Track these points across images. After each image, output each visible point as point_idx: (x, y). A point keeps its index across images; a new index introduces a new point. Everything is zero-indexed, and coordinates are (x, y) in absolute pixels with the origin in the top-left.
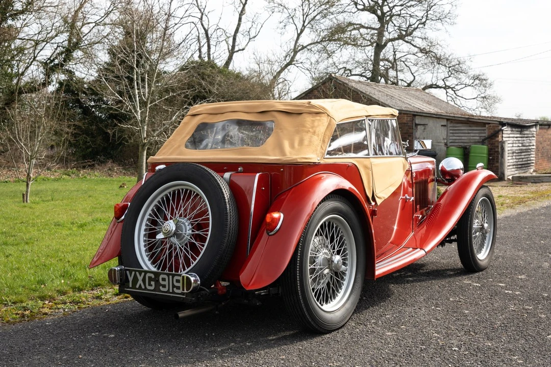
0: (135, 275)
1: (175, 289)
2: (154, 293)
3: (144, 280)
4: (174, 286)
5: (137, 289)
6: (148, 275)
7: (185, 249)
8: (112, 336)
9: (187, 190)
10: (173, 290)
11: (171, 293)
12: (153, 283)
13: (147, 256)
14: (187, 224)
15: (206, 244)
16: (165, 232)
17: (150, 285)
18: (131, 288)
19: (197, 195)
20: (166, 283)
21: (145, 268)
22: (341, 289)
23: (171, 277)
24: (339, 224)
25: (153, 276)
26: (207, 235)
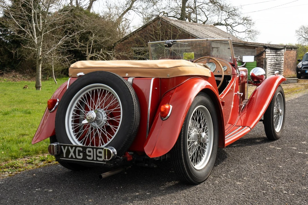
0: (68, 149)
1: (98, 158)
2: (82, 161)
3: (75, 152)
4: (97, 156)
5: (69, 158)
6: (78, 149)
7: (102, 130)
8: (51, 190)
9: (102, 90)
10: (96, 158)
11: (95, 161)
12: (81, 154)
13: (75, 135)
14: (103, 113)
15: (119, 127)
16: (89, 119)
17: (79, 155)
18: (64, 158)
19: (110, 93)
20: (91, 154)
21: (74, 144)
22: (204, 155)
23: (95, 150)
24: (203, 112)
25: (81, 149)
26: (119, 121)
